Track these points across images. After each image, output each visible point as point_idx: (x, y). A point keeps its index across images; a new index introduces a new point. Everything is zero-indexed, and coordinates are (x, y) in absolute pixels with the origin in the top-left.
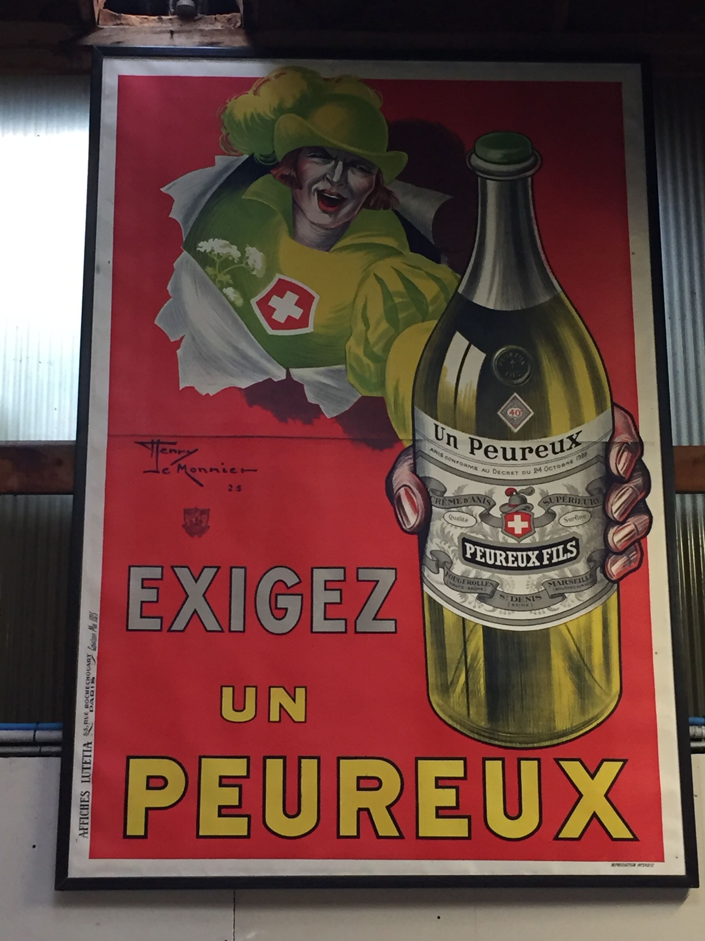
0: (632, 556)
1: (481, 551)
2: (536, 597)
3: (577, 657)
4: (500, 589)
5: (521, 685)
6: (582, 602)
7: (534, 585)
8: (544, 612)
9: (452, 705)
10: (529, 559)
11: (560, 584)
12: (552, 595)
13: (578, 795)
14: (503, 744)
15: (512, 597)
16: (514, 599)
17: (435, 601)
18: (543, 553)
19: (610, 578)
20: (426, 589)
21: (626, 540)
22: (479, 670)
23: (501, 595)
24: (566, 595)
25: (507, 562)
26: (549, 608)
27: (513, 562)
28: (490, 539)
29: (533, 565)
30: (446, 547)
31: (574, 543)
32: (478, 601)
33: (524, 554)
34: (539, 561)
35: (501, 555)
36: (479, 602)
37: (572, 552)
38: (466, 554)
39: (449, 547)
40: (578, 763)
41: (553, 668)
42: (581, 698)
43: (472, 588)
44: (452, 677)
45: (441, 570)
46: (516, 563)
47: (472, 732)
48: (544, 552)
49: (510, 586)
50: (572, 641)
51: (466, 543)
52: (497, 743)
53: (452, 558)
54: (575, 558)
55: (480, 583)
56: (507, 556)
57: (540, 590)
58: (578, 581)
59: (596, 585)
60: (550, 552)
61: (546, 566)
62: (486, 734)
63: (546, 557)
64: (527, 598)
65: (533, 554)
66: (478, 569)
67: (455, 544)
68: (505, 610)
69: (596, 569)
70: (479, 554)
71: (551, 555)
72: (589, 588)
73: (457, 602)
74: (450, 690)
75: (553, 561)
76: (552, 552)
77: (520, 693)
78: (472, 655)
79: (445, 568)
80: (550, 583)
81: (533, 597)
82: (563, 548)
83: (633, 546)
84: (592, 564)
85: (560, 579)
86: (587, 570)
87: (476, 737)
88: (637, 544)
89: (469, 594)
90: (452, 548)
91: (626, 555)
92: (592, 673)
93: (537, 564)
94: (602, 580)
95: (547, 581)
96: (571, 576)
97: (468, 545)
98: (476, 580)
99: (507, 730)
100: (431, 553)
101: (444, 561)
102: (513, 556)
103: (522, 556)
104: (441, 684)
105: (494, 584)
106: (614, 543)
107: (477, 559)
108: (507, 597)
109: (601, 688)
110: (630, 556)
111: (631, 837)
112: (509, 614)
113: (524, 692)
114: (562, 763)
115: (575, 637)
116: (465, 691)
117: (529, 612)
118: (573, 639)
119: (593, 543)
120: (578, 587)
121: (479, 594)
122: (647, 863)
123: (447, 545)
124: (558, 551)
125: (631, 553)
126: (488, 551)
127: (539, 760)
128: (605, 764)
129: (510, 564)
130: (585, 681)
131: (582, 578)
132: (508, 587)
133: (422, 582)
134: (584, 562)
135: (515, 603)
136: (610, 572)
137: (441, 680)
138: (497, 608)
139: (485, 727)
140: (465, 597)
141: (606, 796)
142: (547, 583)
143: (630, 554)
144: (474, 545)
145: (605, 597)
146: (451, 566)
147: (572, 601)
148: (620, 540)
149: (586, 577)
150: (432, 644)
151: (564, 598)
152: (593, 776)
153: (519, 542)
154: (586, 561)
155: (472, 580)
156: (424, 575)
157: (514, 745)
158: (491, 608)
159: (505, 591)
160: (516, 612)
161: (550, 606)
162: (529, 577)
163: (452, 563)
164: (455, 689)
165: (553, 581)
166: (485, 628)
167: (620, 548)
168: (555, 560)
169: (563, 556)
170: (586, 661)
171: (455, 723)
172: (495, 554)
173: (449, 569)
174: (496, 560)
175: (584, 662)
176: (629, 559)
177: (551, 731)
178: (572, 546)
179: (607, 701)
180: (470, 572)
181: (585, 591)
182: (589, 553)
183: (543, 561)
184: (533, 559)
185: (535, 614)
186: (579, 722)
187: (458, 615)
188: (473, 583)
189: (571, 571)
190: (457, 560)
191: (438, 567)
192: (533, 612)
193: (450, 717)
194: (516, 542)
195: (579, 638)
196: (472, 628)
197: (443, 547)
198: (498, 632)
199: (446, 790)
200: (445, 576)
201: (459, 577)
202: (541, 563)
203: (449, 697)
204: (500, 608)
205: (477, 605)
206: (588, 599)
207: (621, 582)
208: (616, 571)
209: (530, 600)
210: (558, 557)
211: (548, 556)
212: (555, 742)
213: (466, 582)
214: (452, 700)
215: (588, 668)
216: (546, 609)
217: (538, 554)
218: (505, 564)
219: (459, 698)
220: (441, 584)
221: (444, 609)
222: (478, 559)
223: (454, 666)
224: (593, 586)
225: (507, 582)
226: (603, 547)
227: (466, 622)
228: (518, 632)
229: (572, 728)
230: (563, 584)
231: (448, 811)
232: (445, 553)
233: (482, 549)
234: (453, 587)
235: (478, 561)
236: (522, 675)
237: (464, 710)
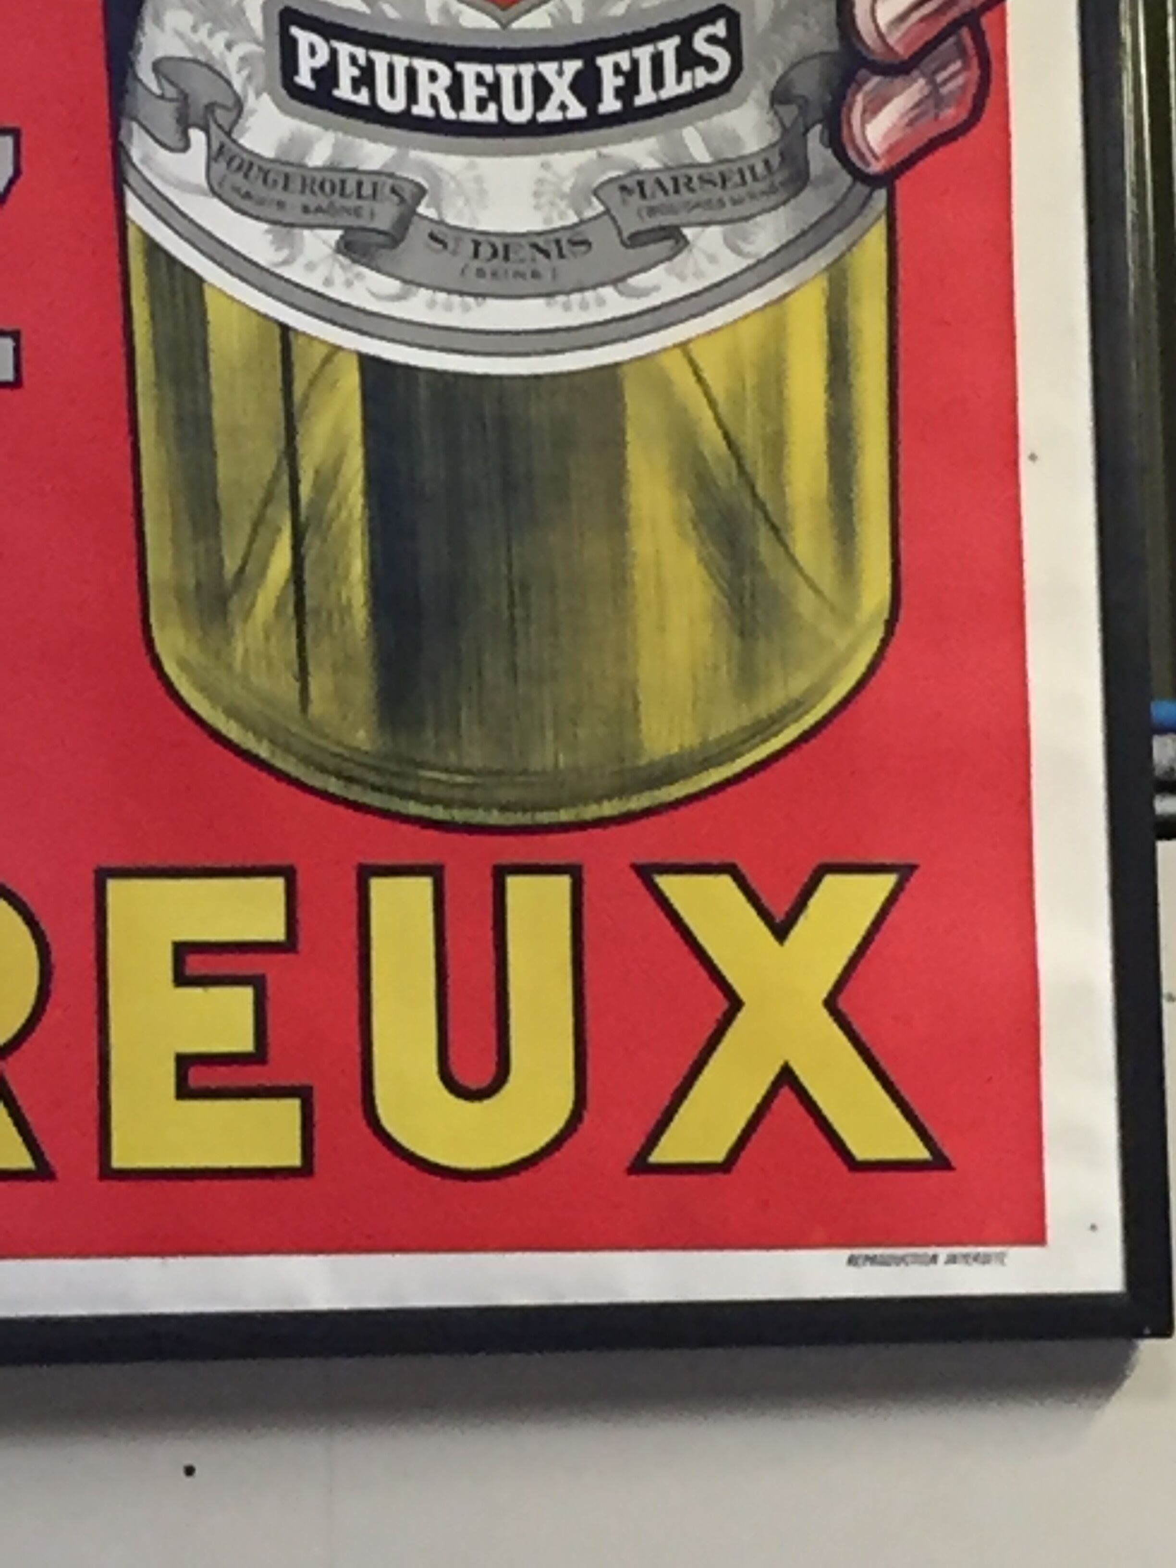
0: (945, 82)
1: (354, 60)
2: (573, 243)
3: (729, 475)
4: (431, 213)
5: (510, 584)
6: (751, 261)
7: (563, 196)
8: (601, 302)
9: (238, 666)
10: (542, 90)
11: (666, 192)
12: (634, 236)
13: (725, 1005)
14: (439, 813)
15: (477, 244)
16: (485, 251)
17: (172, 261)
18: (598, 70)
19: (859, 164)
20: (135, 210)
21: (923, 20)
22: (346, 530)
23: (433, 237)
24: (688, 232)
25: (457, 103)
26: (620, 286)
27: (482, 105)
28: (391, 12)
29: (558, 116)
30: (216, 45)
31: (720, 29)
32: (341, 258)
33: (527, 70)
34: (582, 100)
35: (433, 76)
36: (346, 261)
37: (711, 65)
38: (296, 72)
39: (229, 46)
40: (726, 881)
41: (632, 516)
42: (742, 634)
43: (319, 209)
44: (240, 554)
45: (197, 136)
46: (492, 107)
47: (322, 769)
48: (605, 63)
49: (467, 201)
50: (708, 414)
51: (295, 31)
52: (414, 808)
53: (237, 86)
54: (725, 86)
55: (351, 187)
56: (457, 78)
57: (589, 213)
58: (737, 178)
59: (803, 195)
60: (626, 66)
61: (613, 119)
62: (373, 778)
63: (610, 82)
64: (535, 246)
65: (560, 73)
66: (346, 132)
67: (251, 30)
68: (450, 292)
69: (807, 130)
70: (347, 73)
71: (632, 77)
72: (774, 208)
73: (262, 262)
74: (234, 604)
75: (639, 101)
76: (635, 63)
77: (506, 614)
78: (317, 472)
79: (213, 128)
80: (623, 188)
81: (558, 242)
82: (679, 50)
83: (951, 40)
84: (790, 112)
85: (667, 168)
86: (772, 135)
87: (334, 786)
88: (965, 33)
89: (306, 233)
90: (242, 49)
91: (923, 75)
92: (783, 533)
93: (578, 111)
94: (828, 178)
95: (611, 180)
96: (706, 158)
97: (304, 38)
98: (337, 177)
99: (452, 758)
100: (157, 67)
101: (205, 101)
102: (480, 79)
103: (518, 80)
104: (198, 585)
105: (408, 192)
106: (877, 27)
107: (337, 93)
108: (457, 240)
109: (817, 591)
110: (940, 77)
111: (921, 1153)
112: (466, 309)
113: (519, 612)
114: (666, 883)
115: (718, 391)
116: (290, 610)
117: (541, 302)
118: (712, 403)
119: (796, 32)
120: (735, 202)
121: (347, 229)
122: (981, 1250)
123: (221, 38)
124: (657, 60)
125: (944, 67)
126: (381, 59)
127: (575, 872)
128: (830, 881)
129: (470, 114)
130: (758, 566)
131: (752, 169)
132: (460, 202)
133: (119, 182)
134: (758, 101)
135: (488, 268)
136: (859, 141)
137: (197, 568)
138: (420, 285)
139: (366, 747)
140: (291, 246)
141: (831, 1004)
142: (615, 187)
143: (936, 72)
144: (327, 38)
145: (839, 243)
146: (235, 122)
147: (712, 259)
148: (902, 18)
149: (767, 163)
150: (160, 429)
151: (681, 243)
152: (781, 931)
153: (504, 26)
154: (767, 102)
155: (319, 177)
156: (129, 159)
157: (478, 817)
158: (393, 285)
159: (451, 220)
160: (491, 302)
161: (623, 279)
162: (545, 166)
163: (239, 105)
164: (253, 605)
165: (639, 177)
166: (368, 363)
167: (899, 49)
168: (646, 96)
169: (679, 80)
170: (760, 490)
171: (250, 735)
172: (411, 75)
173: (229, 134)
174: (412, 96)
175: (754, 495)
176: (935, 87)
177: (622, 760)
178: (712, 40)
179: (841, 644)
180: (307, 144)
181: (759, 219)
182: (780, 70)
183: (599, 99)
184: (561, 91)
185: (567, 307)
186: (733, 727)
187: (265, 317)
188: (322, 186)
189: (706, 139)
190: (258, 94)
191: (184, 124)
192: (561, 299)
193: (232, 712)
194: (491, 24)
195: (737, 399)
196: (318, 361)
197: (202, 47)
198: (422, 378)
199: (216, 992)
200: (211, 159)
201: (267, 166)
202: (592, 109)
203: (228, 637)
204: (428, 287)
205: (339, 276)
206: (772, 249)
207: (900, 185)
208: (886, 136)
209: (547, 254)
210: (658, 82)
211: (620, 81)
212: (636, 803)
213: (296, 184)
214: (239, 648)
215: (767, 518)
216: (608, 292)
217: (578, 75)
218: (448, 113)
219: (267, 638)
220: (195, 190)
221: (208, 293)
222: (344, 91)
223: (248, 513)
224: (796, 194)
225: (459, 184)
226: (834, 46)
227: (297, 345)
228: (500, 378)
229: (704, 744)
230: (677, 191)
231: (223, 1069)
232: (210, 68)
233: (360, 53)
234: (245, 204)
235: (339, 100)
236: (515, 550)
237: (288, 690)
